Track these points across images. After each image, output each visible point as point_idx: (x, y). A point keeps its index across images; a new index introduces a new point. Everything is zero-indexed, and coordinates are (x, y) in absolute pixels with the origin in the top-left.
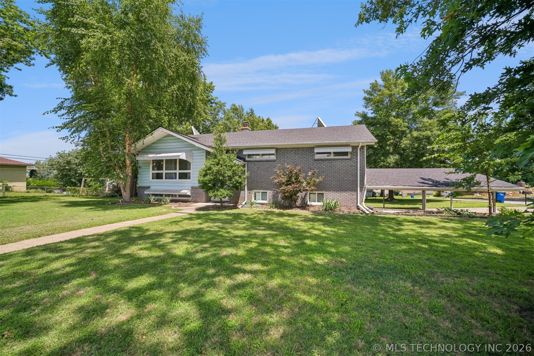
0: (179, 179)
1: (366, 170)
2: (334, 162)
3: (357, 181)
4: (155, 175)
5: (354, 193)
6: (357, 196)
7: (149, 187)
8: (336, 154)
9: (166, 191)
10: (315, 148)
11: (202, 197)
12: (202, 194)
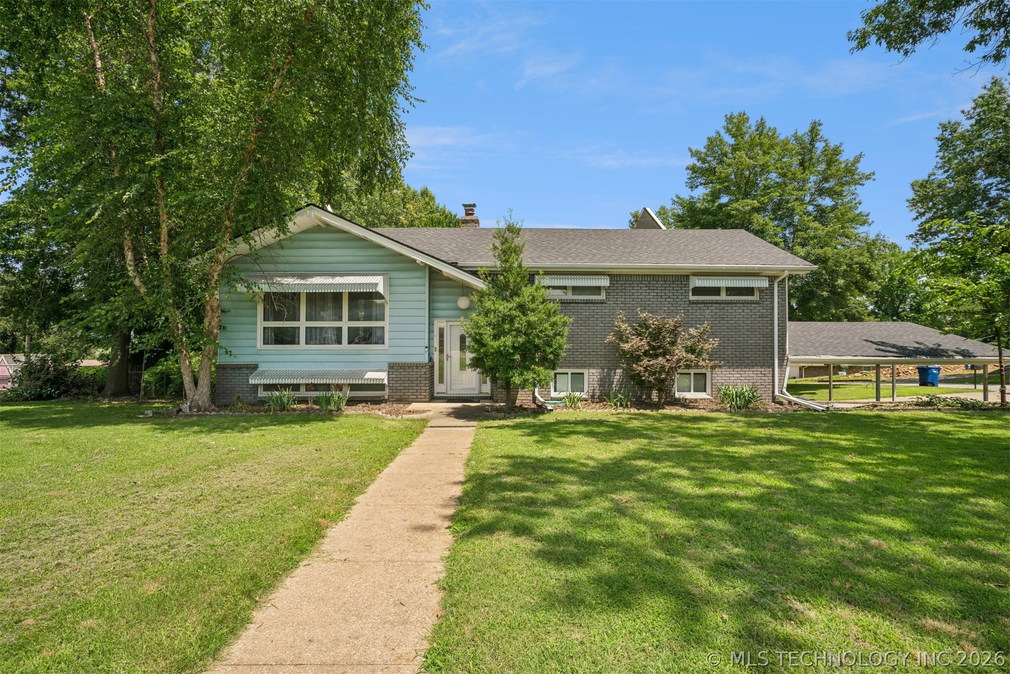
0: (349, 343)
1: (788, 323)
2: (728, 308)
3: (773, 347)
4: (272, 336)
5: (767, 371)
6: (773, 376)
7: (255, 367)
8: (731, 291)
9: (313, 376)
10: (691, 278)
11: (419, 388)
12: (419, 382)
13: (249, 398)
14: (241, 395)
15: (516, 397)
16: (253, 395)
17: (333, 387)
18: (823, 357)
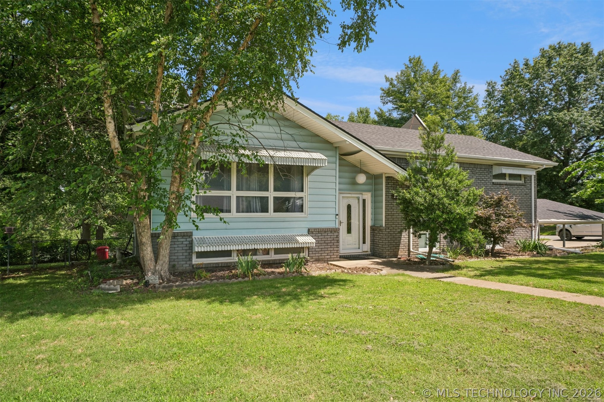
0: (274, 211)
5: (529, 230)
7: (190, 235)
10: (494, 167)
11: (332, 249)
12: (332, 244)
13: (184, 266)
14: (176, 263)
15: (398, 253)
16: (188, 263)
17: (261, 251)
18: (553, 220)
